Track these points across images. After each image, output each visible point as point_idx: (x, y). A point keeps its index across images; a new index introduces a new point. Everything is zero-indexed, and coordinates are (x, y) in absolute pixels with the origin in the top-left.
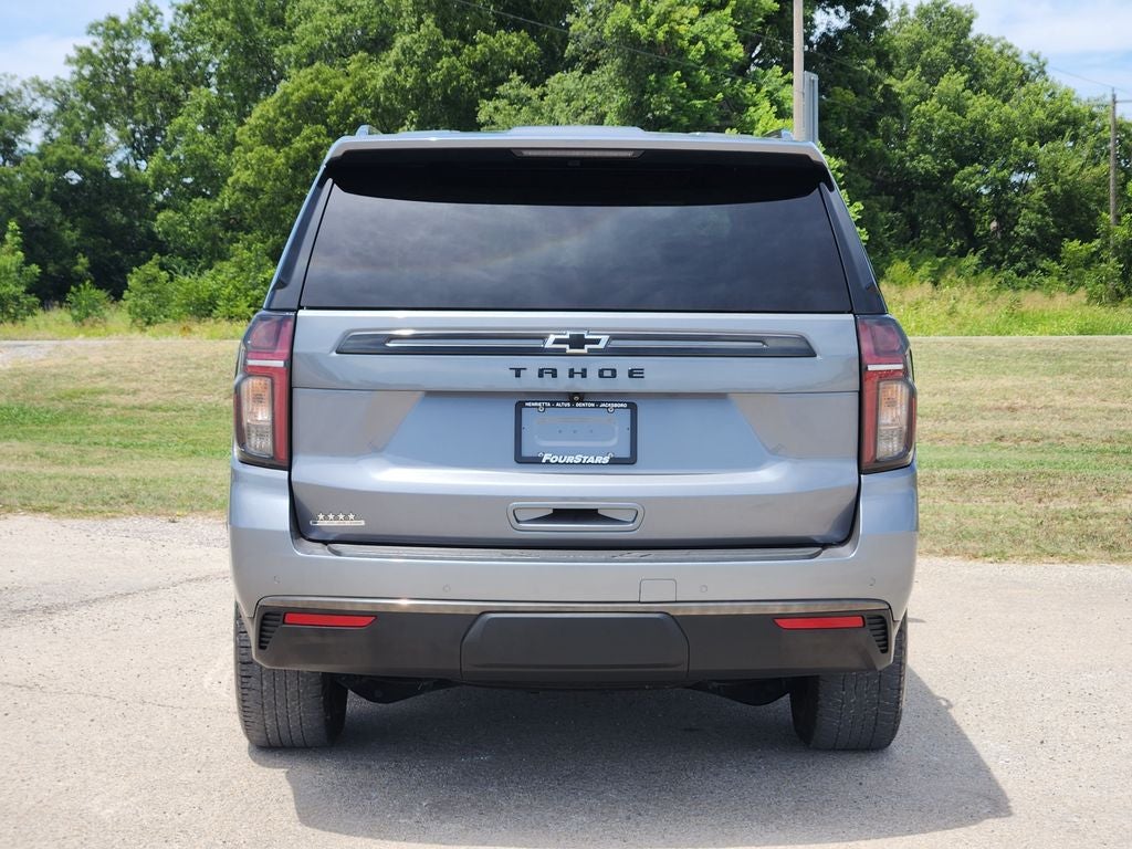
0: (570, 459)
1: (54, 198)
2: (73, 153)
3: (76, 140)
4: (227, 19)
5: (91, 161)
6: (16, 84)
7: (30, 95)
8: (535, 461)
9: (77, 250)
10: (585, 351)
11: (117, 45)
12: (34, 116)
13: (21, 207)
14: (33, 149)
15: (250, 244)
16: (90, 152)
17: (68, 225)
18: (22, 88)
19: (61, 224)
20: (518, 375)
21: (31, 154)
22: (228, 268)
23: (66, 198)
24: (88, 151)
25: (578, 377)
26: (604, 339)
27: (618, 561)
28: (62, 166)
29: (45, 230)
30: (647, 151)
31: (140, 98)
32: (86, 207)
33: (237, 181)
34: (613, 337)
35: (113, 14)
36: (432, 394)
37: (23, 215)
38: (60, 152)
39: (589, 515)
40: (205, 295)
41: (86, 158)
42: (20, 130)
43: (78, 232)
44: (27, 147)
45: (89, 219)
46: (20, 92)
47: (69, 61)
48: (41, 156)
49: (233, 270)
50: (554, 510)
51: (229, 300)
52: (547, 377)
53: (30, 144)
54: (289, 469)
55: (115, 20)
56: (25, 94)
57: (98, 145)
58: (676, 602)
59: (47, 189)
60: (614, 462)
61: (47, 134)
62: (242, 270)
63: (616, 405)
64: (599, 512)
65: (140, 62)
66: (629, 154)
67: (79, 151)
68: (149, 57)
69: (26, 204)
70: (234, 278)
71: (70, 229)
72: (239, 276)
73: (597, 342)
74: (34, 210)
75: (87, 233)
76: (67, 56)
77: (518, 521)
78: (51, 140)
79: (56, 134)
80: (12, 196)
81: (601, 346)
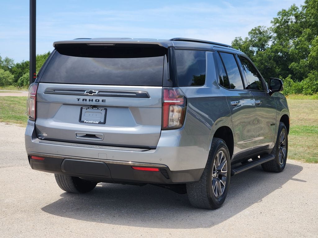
0: (90, 122)
1: (274, 60)
2: (280, 47)
3: (281, 44)
4: (315, 9)
5: (284, 50)
6: (266, 29)
7: (269, 32)
8: (83, 122)
9: (279, 74)
10: (92, 95)
11: (285, 18)
12: (270, 38)
13: (265, 62)
14: (270, 47)
15: (314, 73)
16: (285, 47)
17: (277, 67)
18: (267, 30)
19: (275, 67)
20: (78, 100)
21: (269, 48)
22: (307, 80)
23: (278, 60)
24: (284, 47)
25: (91, 101)
26: (97, 92)
27: (94, 148)
28: (277, 51)
29: (271, 69)
30: (116, 44)
31: (291, 32)
32: (283, 63)
33: (311, 55)
34: (99, 92)
35: (284, 9)
36: (64, 104)
37: (265, 65)
38: (276, 47)
39: (93, 136)
40: (300, 87)
41: (283, 49)
42: (266, 42)
43: (280, 69)
44: (268, 46)
45: (283, 66)
46: (267, 31)
47: (272, 22)
48: (271, 48)
49: (308, 80)
50: (86, 134)
51: (306, 89)
52: (85, 101)
53: (269, 45)
54: (35, 121)
55: (285, 10)
56: (268, 32)
57: (287, 45)
58: (107, 160)
59: (272, 58)
60: (100, 123)
61: (273, 42)
62: (311, 80)
63: (102, 109)
64: (96, 136)
65: (292, 22)
66: (113, 45)
67: (281, 47)
68: (294, 21)
69: (267, 62)
70: (309, 82)
71: (278, 69)
72: (310, 82)
73: (95, 92)
74: (268, 63)
75: (283, 69)
76: (271, 21)
77: (77, 136)
78: (274, 44)
79: (276, 42)
80: (262, 59)
81: (96, 93)
